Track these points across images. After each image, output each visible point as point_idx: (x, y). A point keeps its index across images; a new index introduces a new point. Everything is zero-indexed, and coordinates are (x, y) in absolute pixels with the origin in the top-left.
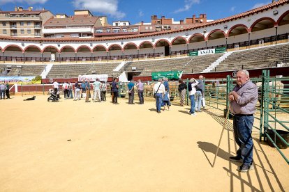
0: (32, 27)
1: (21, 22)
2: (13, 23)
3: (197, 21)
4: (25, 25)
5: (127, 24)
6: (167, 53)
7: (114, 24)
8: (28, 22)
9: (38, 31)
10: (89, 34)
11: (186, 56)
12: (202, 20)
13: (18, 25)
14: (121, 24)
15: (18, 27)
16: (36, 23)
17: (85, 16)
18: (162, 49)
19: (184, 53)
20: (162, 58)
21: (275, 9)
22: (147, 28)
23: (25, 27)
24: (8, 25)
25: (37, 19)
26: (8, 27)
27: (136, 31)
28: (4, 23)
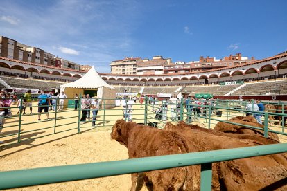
0: (132, 67)
1: (127, 65)
2: (124, 65)
3: (233, 59)
5: (183, 63)
6: (207, 82)
7: (175, 63)
8: (131, 65)
9: (134, 69)
10: (161, 70)
11: (218, 85)
12: (237, 58)
14: (180, 63)
15: (126, 67)
16: (134, 65)
17: (159, 59)
18: (204, 80)
19: (217, 83)
20: (203, 86)
21: (274, 61)
23: (129, 67)
24: (122, 66)
25: (135, 62)
26: (121, 68)
27: (189, 67)
28: (120, 65)
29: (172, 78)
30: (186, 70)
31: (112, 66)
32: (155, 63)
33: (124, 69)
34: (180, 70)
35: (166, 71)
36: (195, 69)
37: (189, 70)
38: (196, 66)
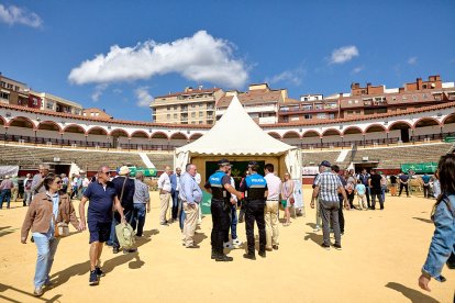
0: (204, 109)
1: (193, 104)
2: (184, 106)
3: (425, 87)
4: (197, 106)
5: (320, 98)
6: (405, 139)
7: (303, 99)
8: (200, 104)
9: (210, 113)
10: (271, 114)
11: (439, 143)
12: (433, 85)
13: (189, 107)
14: (312, 99)
15: (190, 110)
16: (209, 103)
17: (263, 91)
19: (433, 137)
22: (350, 102)
23: (197, 109)
24: (179, 108)
25: (210, 99)
26: (179, 111)
27: (334, 106)
28: (175, 106)
29: (321, 130)
30: (329, 113)
31: (155, 109)
32: (258, 100)
33: (185, 115)
34: (316, 113)
35: (284, 117)
36: (350, 110)
37: (335, 113)
38: (350, 104)
